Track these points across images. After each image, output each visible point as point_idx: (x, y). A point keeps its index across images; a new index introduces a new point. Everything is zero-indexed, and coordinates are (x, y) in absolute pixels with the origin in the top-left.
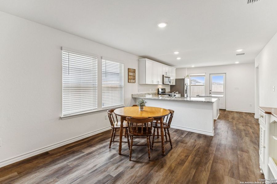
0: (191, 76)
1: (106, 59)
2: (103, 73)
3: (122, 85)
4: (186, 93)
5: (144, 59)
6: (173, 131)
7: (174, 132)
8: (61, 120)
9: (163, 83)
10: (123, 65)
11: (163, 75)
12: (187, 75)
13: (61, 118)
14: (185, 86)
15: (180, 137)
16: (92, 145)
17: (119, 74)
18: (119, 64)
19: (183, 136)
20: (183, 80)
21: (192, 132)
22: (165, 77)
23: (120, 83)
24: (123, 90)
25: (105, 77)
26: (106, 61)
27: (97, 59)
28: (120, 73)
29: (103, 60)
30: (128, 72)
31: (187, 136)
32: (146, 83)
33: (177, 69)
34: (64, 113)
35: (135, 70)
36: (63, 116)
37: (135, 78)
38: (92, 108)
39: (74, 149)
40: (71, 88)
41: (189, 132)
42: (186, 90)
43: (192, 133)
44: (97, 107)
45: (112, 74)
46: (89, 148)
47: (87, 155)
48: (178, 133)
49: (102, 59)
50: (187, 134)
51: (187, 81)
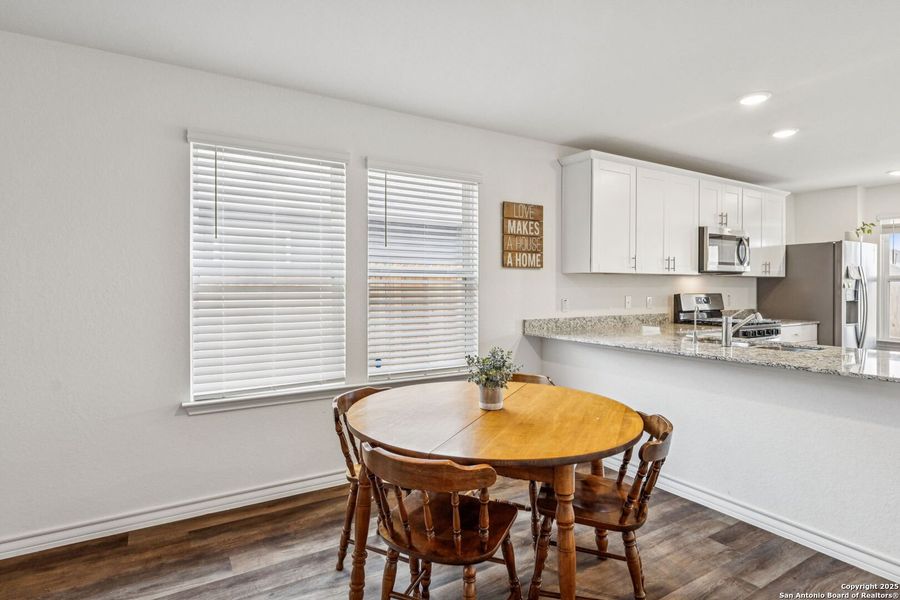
0: (887, 228)
1: (386, 169)
2: (371, 229)
3: (472, 279)
4: (852, 318)
5: (584, 154)
6: (713, 531)
7: (713, 537)
8: (184, 419)
9: (701, 268)
10: (476, 188)
11: (701, 230)
12: (860, 225)
13: (185, 410)
14: (844, 281)
15: (736, 578)
16: (286, 535)
17: (464, 231)
18: (460, 186)
19: (761, 580)
20: (835, 249)
21: (836, 562)
22: (713, 237)
23: (466, 269)
24: (476, 298)
25: (384, 247)
26: (388, 176)
27: (344, 171)
28: (467, 224)
29: (370, 174)
30: (505, 219)
31: (790, 580)
32: (594, 271)
33: (796, 196)
34: (198, 389)
35: (540, 208)
36: (192, 402)
37: (541, 248)
38: (320, 376)
39: (213, 542)
40: (228, 289)
41: (819, 556)
42: (853, 304)
43: (837, 567)
44: (344, 372)
45: (423, 233)
46: (264, 550)
47: (230, 586)
48: (733, 553)
49: (366, 167)
50: (793, 572)
51: (861, 258)
